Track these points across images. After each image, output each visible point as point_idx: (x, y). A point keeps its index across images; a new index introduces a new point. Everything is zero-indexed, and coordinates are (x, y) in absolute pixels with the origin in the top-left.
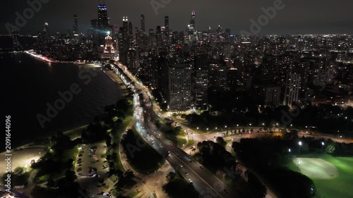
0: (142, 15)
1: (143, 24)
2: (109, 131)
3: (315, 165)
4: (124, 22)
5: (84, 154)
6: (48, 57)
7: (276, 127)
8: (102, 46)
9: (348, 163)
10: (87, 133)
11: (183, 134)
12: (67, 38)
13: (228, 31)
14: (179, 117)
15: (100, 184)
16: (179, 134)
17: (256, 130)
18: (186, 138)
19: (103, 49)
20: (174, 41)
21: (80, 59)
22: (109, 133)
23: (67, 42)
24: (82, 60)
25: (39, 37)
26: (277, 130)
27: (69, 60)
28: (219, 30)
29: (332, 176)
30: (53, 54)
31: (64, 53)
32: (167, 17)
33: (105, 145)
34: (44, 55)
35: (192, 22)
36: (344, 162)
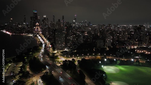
0: (54, 16)
1: (54, 19)
2: (25, 58)
3: (111, 68)
4: (44, 18)
5: (11, 67)
6: (10, 33)
7: (99, 55)
8: (35, 27)
9: (125, 68)
10: (16, 59)
11: (59, 59)
12: (20, 25)
13: (90, 23)
14: (60, 53)
15: (13, 77)
16: (57, 59)
17: (90, 57)
18: (60, 60)
19: (35, 29)
20: (66, 26)
21: (24, 33)
22: (26, 59)
23: (20, 26)
24: (25, 33)
25: (8, 25)
26: (99, 56)
27: (20, 33)
28: (86, 22)
29: (117, 72)
30: (12, 31)
31: (17, 31)
32: (63, 16)
33: (22, 63)
34: (9, 32)
35: (75, 19)
36: (123, 67)
